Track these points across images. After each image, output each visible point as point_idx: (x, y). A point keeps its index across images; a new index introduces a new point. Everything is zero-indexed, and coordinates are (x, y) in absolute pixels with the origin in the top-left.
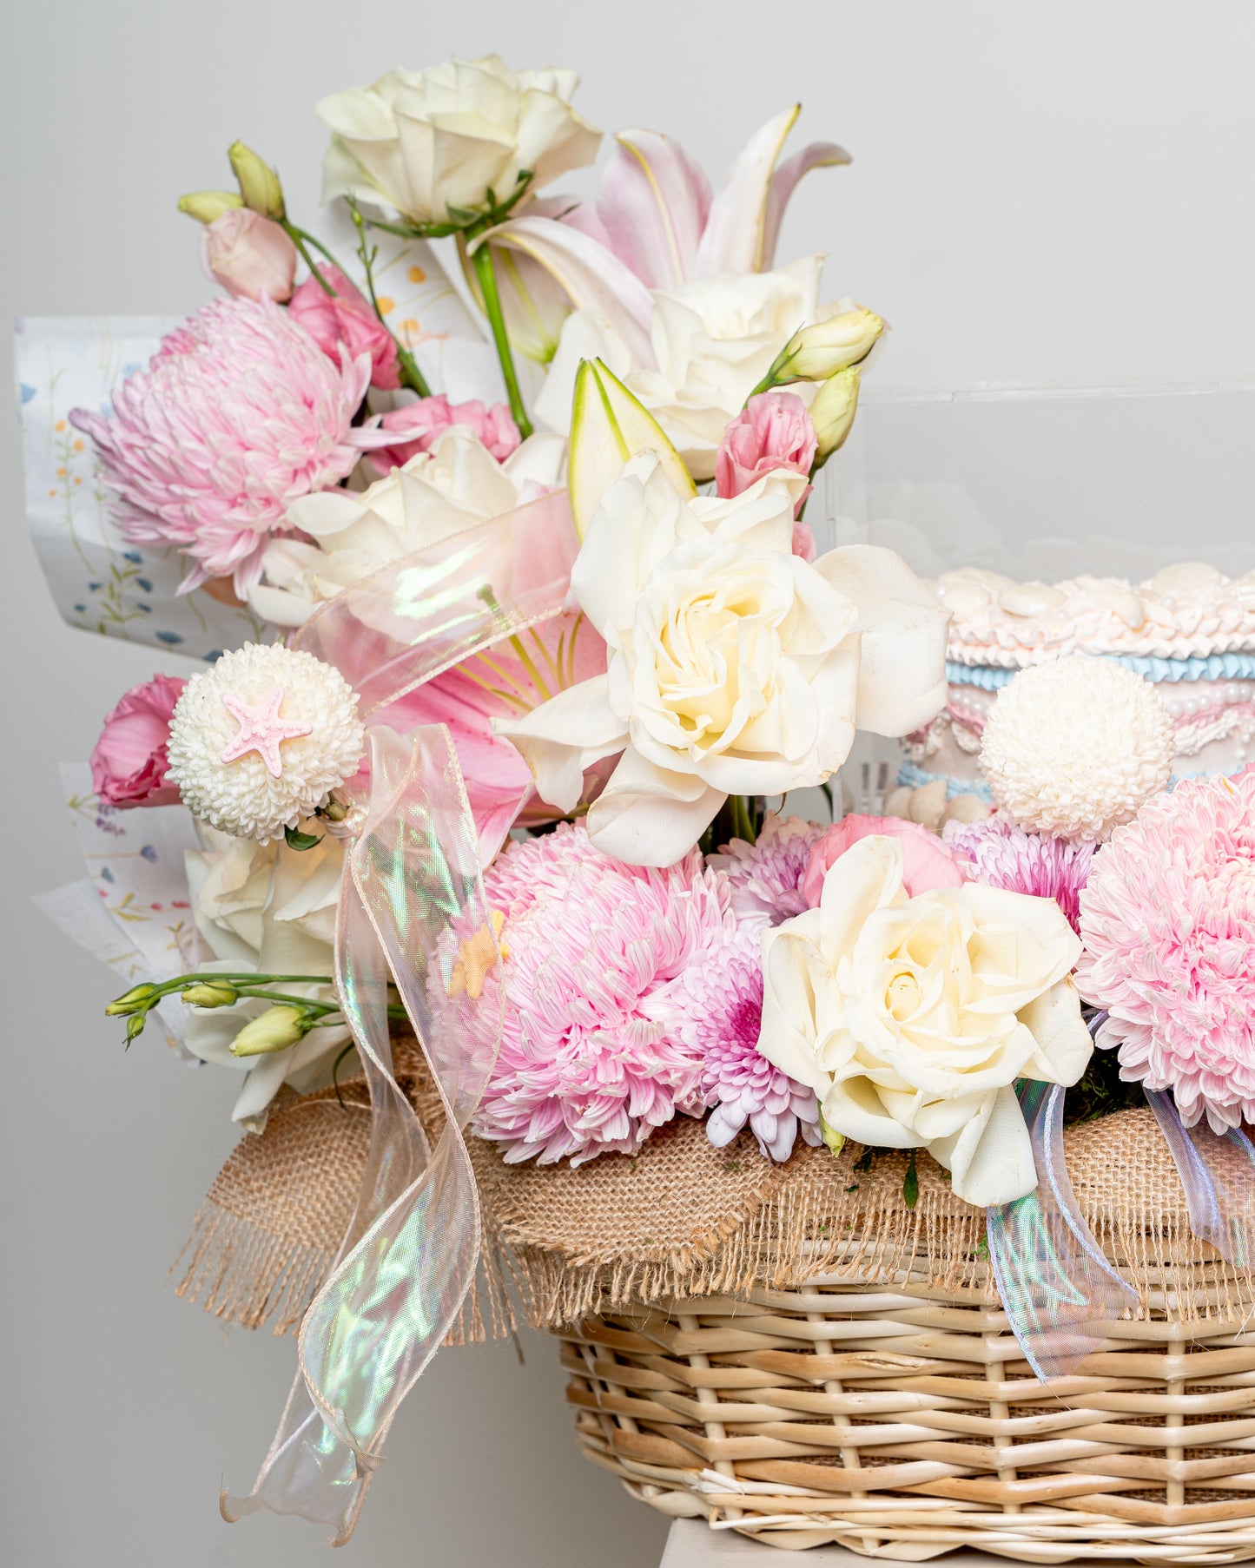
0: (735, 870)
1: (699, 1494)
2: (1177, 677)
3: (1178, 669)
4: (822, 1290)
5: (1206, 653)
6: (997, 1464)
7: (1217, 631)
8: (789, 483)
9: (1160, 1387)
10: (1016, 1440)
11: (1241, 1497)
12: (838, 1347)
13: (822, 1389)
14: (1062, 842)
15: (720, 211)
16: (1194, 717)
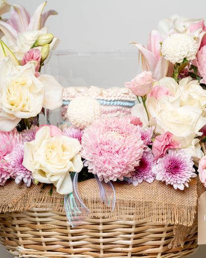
0: (24, 134)
1: (18, 251)
2: (108, 104)
4: (38, 212)
5: (113, 100)
6: (69, 245)
7: (116, 96)
8: (34, 63)
9: (98, 231)
10: (73, 241)
11: (114, 253)
12: (41, 223)
13: (38, 231)
14: (81, 130)
15: (32, 20)
16: (112, 112)
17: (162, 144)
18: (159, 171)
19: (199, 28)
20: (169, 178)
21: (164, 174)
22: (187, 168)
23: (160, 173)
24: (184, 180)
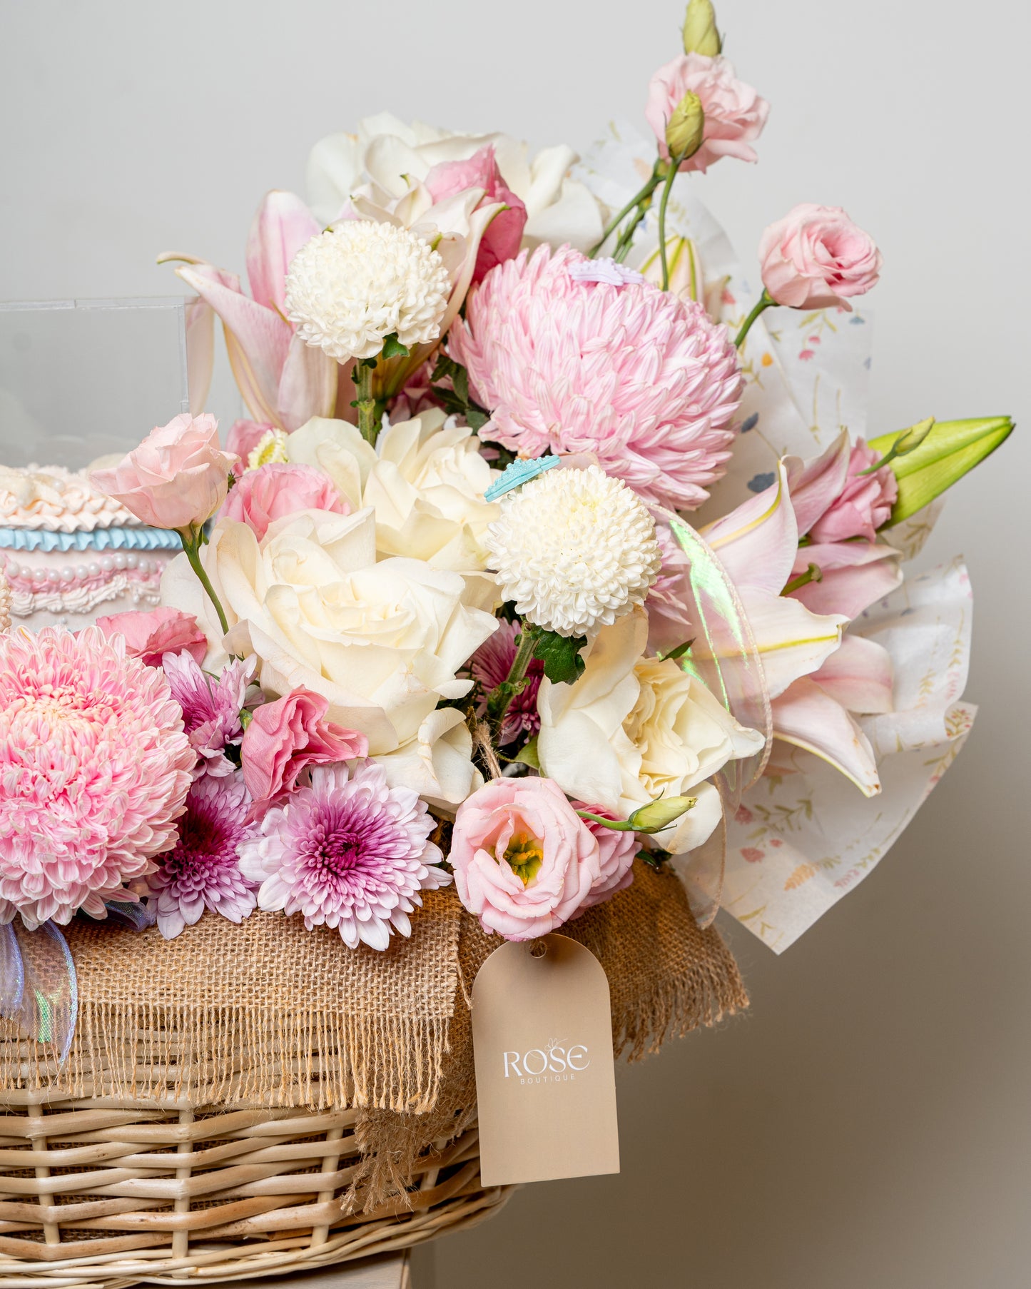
2: (66, 547)
3: (67, 541)
5: (91, 527)
7: (102, 508)
9: (25, 1144)
11: (110, 1236)
16: (86, 581)
17: (278, 747)
18: (271, 869)
19: (471, 184)
20: (320, 900)
21: (293, 880)
22: (403, 848)
23: (275, 877)
24: (390, 902)
